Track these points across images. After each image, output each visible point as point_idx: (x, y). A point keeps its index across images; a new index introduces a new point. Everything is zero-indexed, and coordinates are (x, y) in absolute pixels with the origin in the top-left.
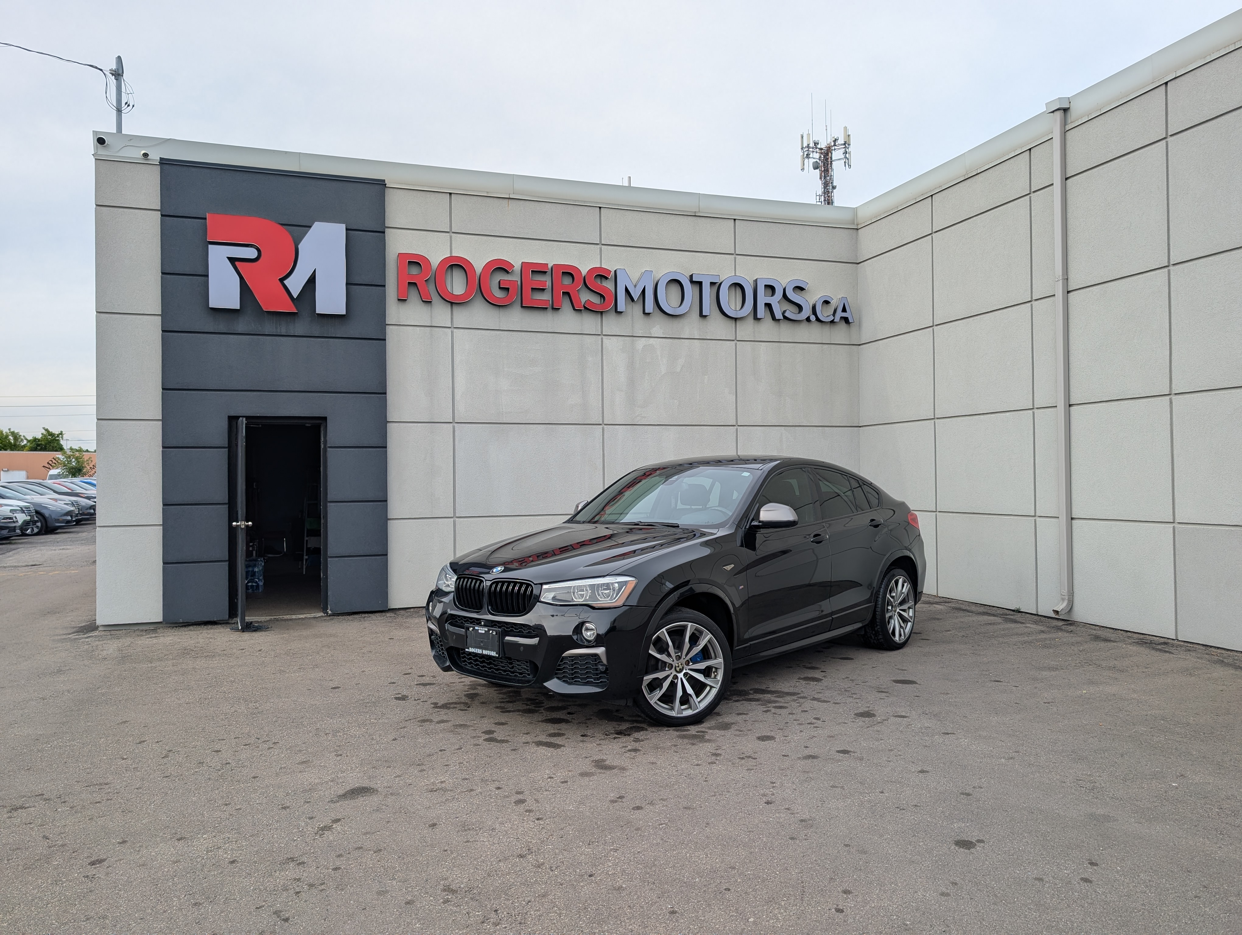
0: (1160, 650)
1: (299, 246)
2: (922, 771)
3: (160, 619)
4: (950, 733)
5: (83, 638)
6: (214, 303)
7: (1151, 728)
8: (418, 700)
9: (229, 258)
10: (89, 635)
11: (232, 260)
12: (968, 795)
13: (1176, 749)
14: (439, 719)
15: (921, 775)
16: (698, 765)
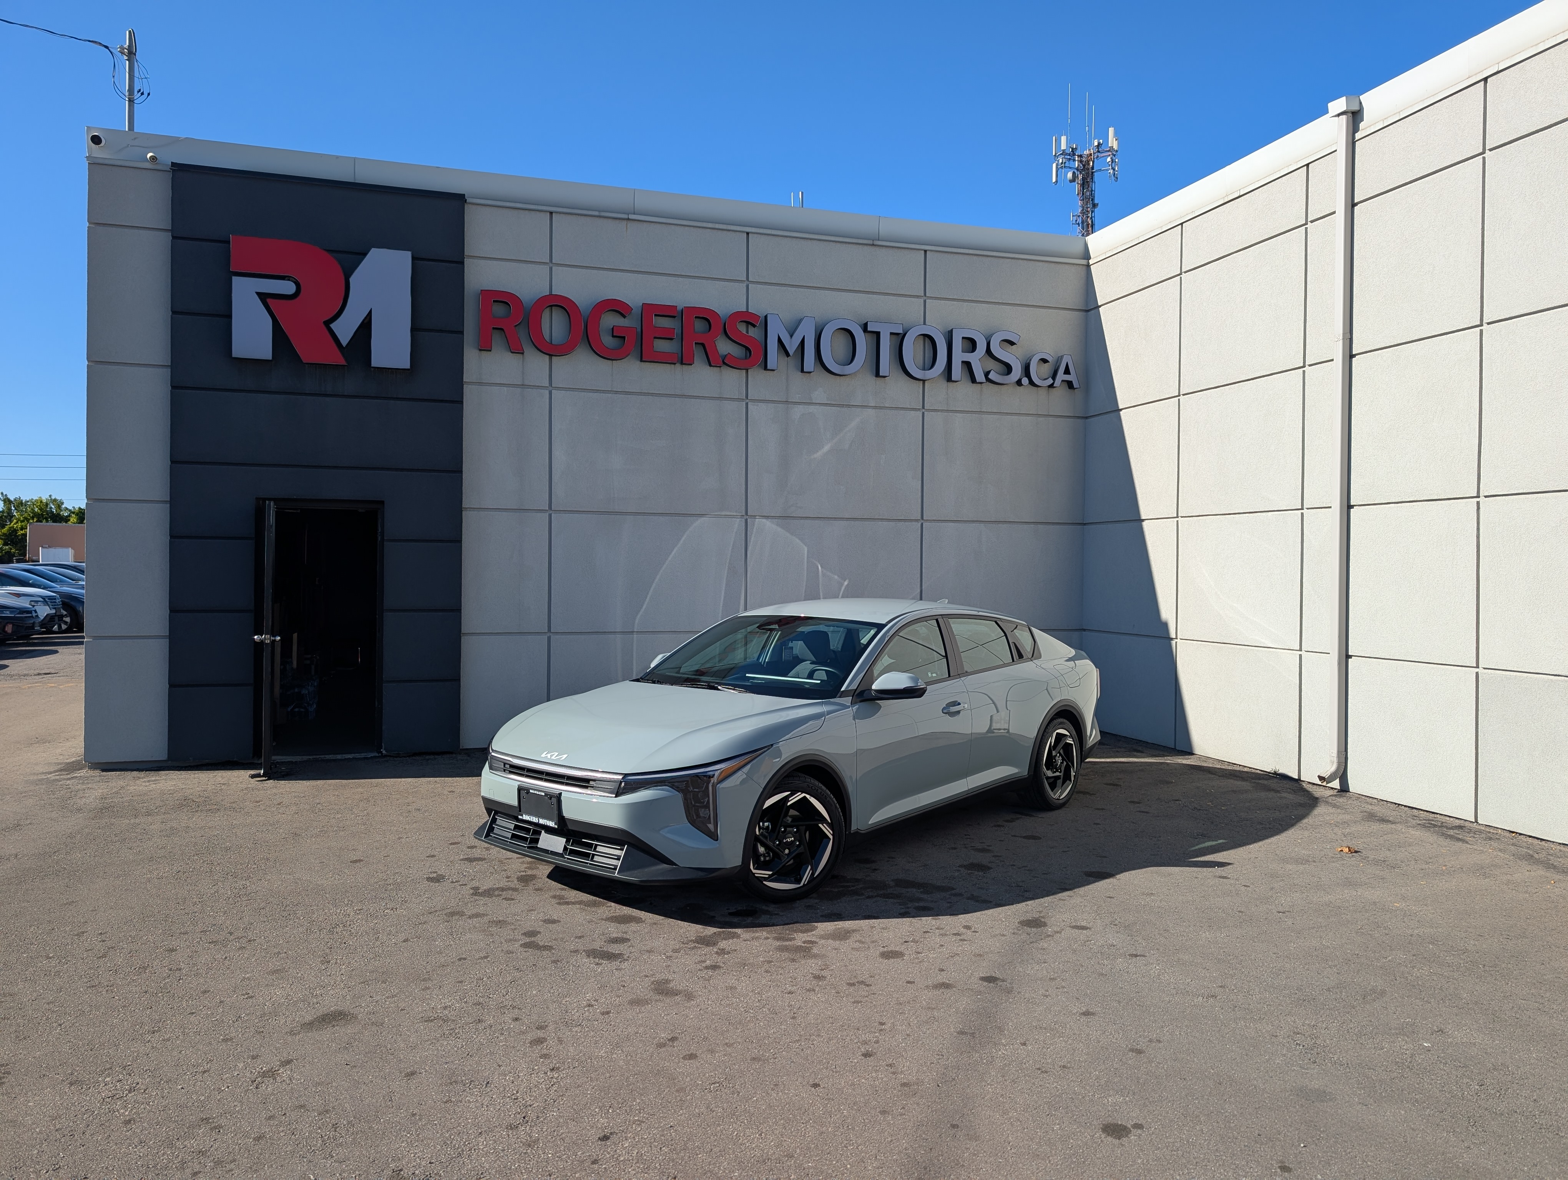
0: (1451, 837)
1: (351, 280)
2: (1087, 1014)
3: (164, 756)
4: (1140, 956)
5: (64, 779)
6: (238, 351)
7: (1414, 955)
8: (456, 882)
9: (258, 293)
10: (74, 776)
11: (264, 297)
12: (1140, 1052)
13: (1441, 989)
14: (474, 911)
15: (1084, 1018)
16: (790, 993)
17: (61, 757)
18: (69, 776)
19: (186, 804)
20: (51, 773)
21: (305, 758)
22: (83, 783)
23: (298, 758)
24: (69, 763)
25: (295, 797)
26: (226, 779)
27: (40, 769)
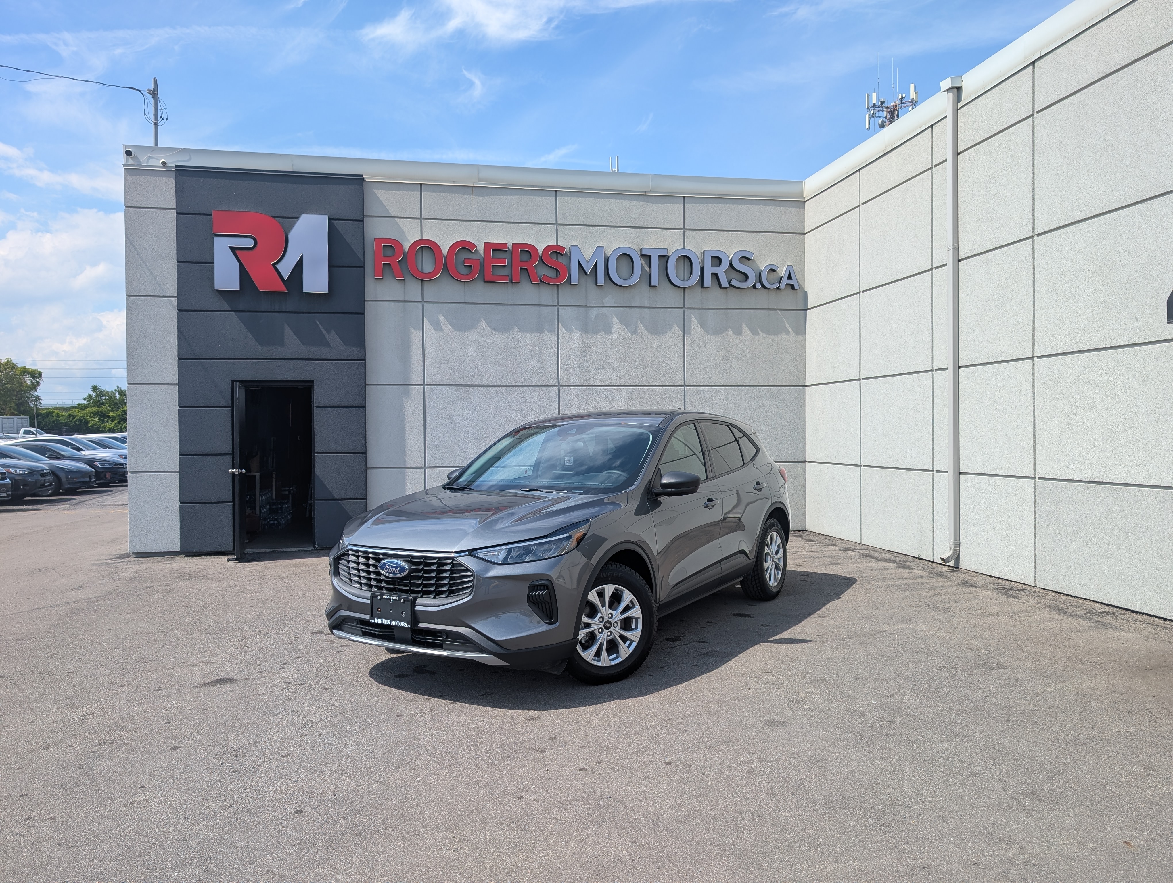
0: (1011, 595)
1: (289, 236)
3: (178, 549)
5: (116, 563)
6: (218, 286)
9: (231, 248)
10: (122, 561)
11: (233, 250)
17: (119, 551)
18: (120, 561)
19: (185, 576)
20: (110, 559)
21: (267, 550)
22: (127, 565)
23: (263, 551)
24: (123, 554)
25: (251, 572)
26: (214, 562)
27: (104, 557)
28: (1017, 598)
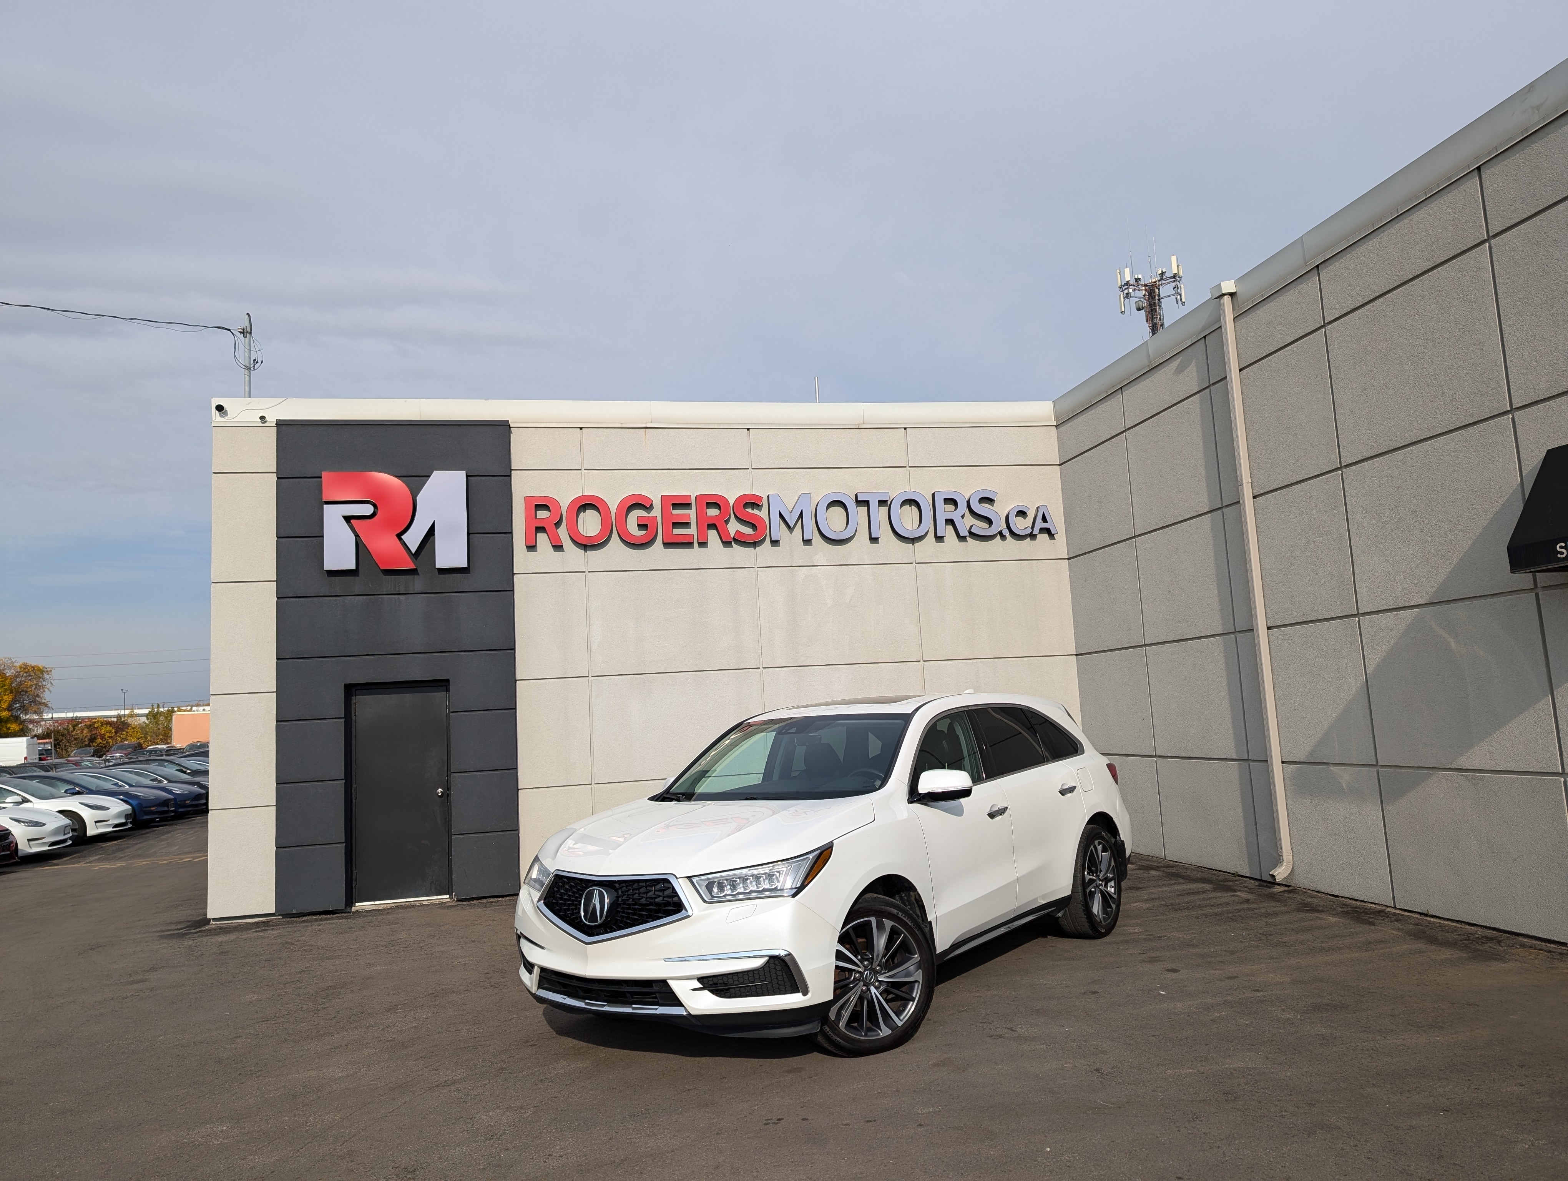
1: (418, 498)
3: (273, 911)
5: (192, 933)
6: (328, 565)
9: (343, 516)
10: (200, 930)
11: (348, 519)
18: (195, 931)
24: (197, 921)
28: (1372, 924)
